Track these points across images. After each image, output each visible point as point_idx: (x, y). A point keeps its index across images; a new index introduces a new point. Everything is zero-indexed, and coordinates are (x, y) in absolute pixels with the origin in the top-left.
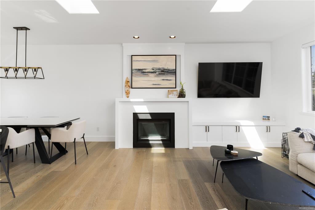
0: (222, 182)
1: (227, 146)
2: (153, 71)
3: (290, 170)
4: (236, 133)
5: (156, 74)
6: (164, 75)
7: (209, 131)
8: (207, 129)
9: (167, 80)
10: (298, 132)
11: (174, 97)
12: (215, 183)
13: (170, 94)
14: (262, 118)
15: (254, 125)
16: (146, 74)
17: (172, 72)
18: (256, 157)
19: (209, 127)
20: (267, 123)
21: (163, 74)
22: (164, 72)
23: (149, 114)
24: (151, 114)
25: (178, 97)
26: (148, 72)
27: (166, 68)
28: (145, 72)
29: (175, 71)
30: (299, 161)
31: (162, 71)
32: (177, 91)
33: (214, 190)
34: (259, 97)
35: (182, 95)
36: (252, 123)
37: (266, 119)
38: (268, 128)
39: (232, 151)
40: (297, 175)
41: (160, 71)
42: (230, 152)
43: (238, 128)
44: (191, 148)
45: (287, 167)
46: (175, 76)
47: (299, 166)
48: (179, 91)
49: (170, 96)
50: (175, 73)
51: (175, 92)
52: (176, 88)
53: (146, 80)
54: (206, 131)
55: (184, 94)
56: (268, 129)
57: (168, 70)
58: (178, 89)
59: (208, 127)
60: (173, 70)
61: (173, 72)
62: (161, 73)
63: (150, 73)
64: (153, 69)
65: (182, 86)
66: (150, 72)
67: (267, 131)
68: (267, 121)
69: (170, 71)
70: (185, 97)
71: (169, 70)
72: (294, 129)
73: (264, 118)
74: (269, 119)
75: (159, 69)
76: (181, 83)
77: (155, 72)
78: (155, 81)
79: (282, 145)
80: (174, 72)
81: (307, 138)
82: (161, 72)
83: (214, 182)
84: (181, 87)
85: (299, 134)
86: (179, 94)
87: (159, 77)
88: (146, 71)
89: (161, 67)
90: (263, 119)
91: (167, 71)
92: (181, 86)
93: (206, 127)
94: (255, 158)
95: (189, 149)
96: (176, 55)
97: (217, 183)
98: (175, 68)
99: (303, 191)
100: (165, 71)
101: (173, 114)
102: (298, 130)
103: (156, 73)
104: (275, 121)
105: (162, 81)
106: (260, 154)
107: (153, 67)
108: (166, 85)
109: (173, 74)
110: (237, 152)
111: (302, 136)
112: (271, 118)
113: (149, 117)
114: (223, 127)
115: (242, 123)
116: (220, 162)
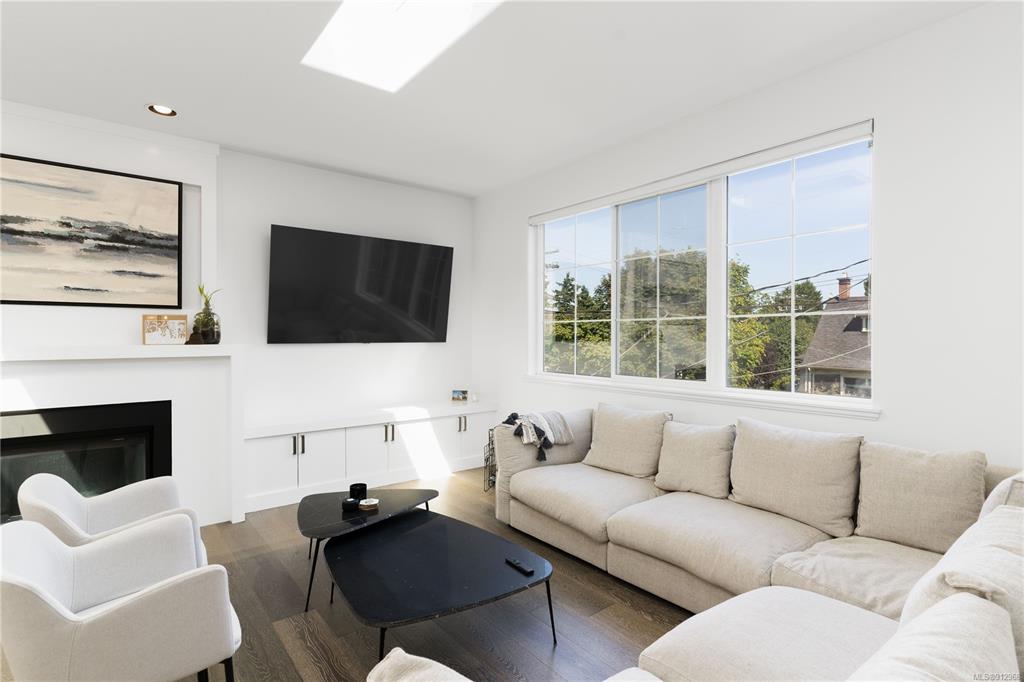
0: (332, 602)
1: (348, 490)
2: (64, 231)
3: (497, 517)
4: (384, 444)
5: (80, 246)
6: (125, 254)
7: (303, 452)
8: (298, 444)
9: (140, 274)
10: (513, 423)
11: (172, 342)
12: (310, 612)
13: (154, 329)
14: (451, 395)
15: (428, 417)
16: (28, 243)
17: (161, 247)
18: (424, 504)
19: (303, 437)
20: (461, 408)
21: (118, 249)
22: (121, 241)
23: (37, 417)
24: (47, 414)
25: (187, 343)
26: (35, 234)
27: (134, 226)
28: (22, 233)
29: (176, 243)
30: (512, 492)
31: (115, 238)
32: (184, 317)
33: (303, 637)
34: (444, 340)
35: (205, 333)
36: (424, 413)
37: (458, 399)
38: (463, 419)
39: (362, 502)
40: (509, 526)
41: (105, 236)
42: (357, 505)
43: (390, 429)
44: (237, 518)
45: (491, 511)
46: (176, 261)
47: (512, 502)
48: (191, 322)
49: (154, 337)
50: (176, 252)
51: (177, 322)
52: (179, 307)
53: (26, 266)
54: (295, 453)
55: (212, 330)
56: (462, 423)
57: (144, 235)
58: (192, 311)
59: (300, 439)
60: (169, 238)
61: (167, 247)
62: (111, 244)
63: (49, 240)
64: (68, 225)
65: (207, 303)
66: (49, 236)
67: (460, 430)
68: (461, 403)
69: (151, 242)
70: (217, 342)
71: (150, 236)
72: (507, 418)
73: (456, 396)
74: (465, 398)
75: (100, 228)
76: (201, 291)
77: (80, 239)
78: (74, 273)
79: (487, 460)
80: (172, 248)
81: (528, 436)
82: (106, 241)
83: (306, 610)
84: (203, 306)
85: (514, 427)
86: (192, 332)
87: (93, 257)
88: (26, 228)
89: (107, 219)
90: (453, 398)
91: (138, 238)
92: (204, 301)
93: (295, 438)
94: (423, 506)
95: (229, 522)
96: (180, 185)
97: (314, 611)
98: (175, 232)
99: (508, 562)
100: (128, 238)
101: (164, 408)
102: (512, 420)
103: (82, 243)
104: (478, 401)
105: (117, 277)
106: (434, 494)
107: (66, 215)
108: (134, 293)
109: (168, 255)
110: (375, 501)
111: (519, 433)
112: (468, 396)
113: (39, 428)
114: (349, 432)
115: (398, 414)
116: (323, 544)
